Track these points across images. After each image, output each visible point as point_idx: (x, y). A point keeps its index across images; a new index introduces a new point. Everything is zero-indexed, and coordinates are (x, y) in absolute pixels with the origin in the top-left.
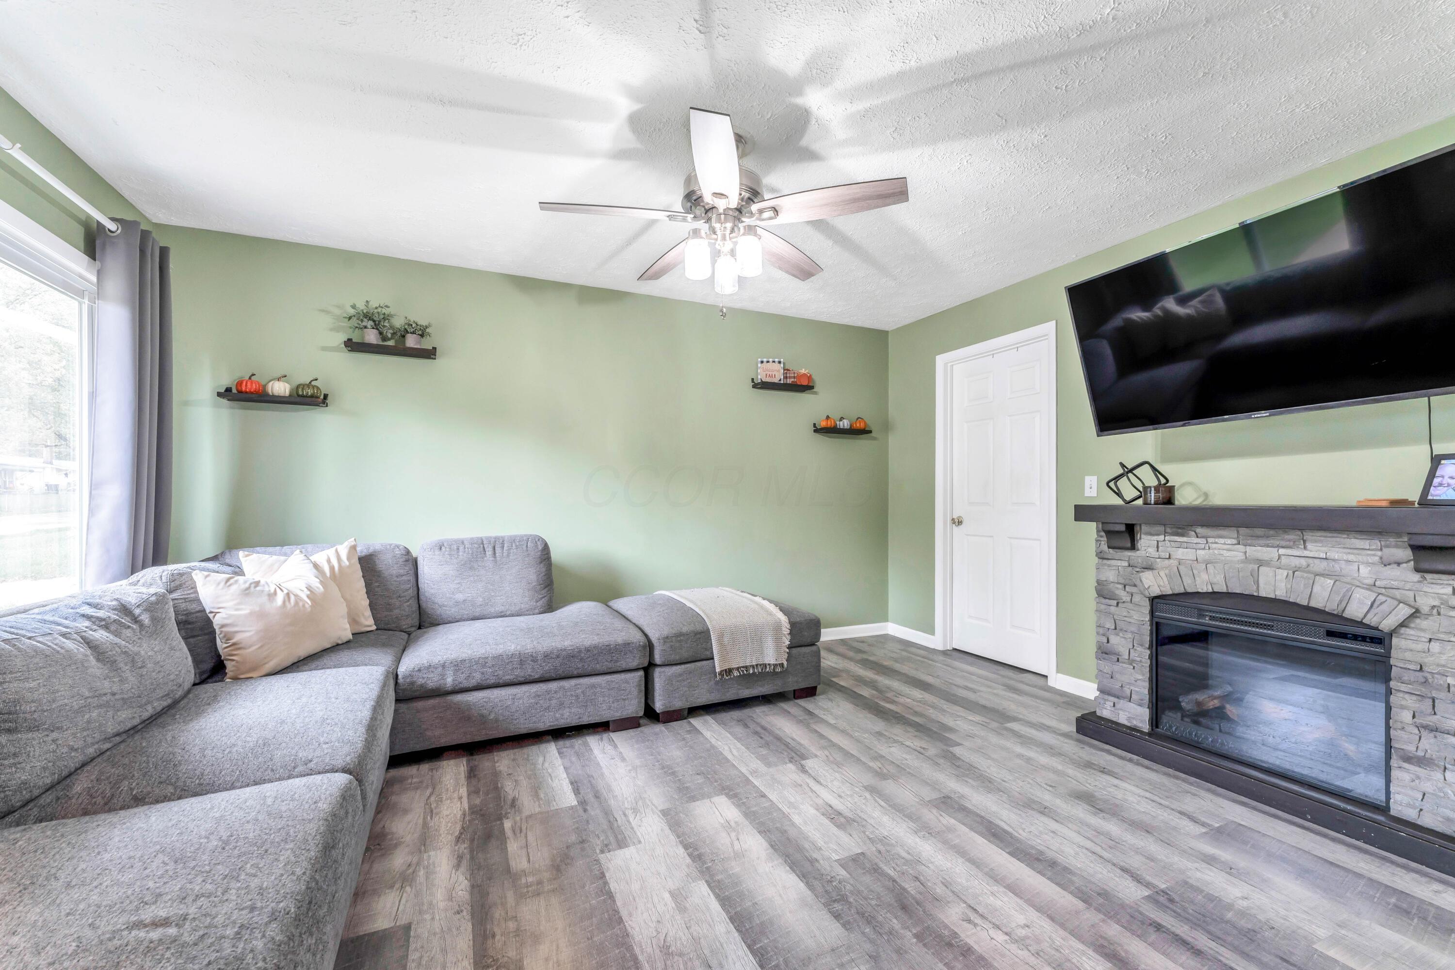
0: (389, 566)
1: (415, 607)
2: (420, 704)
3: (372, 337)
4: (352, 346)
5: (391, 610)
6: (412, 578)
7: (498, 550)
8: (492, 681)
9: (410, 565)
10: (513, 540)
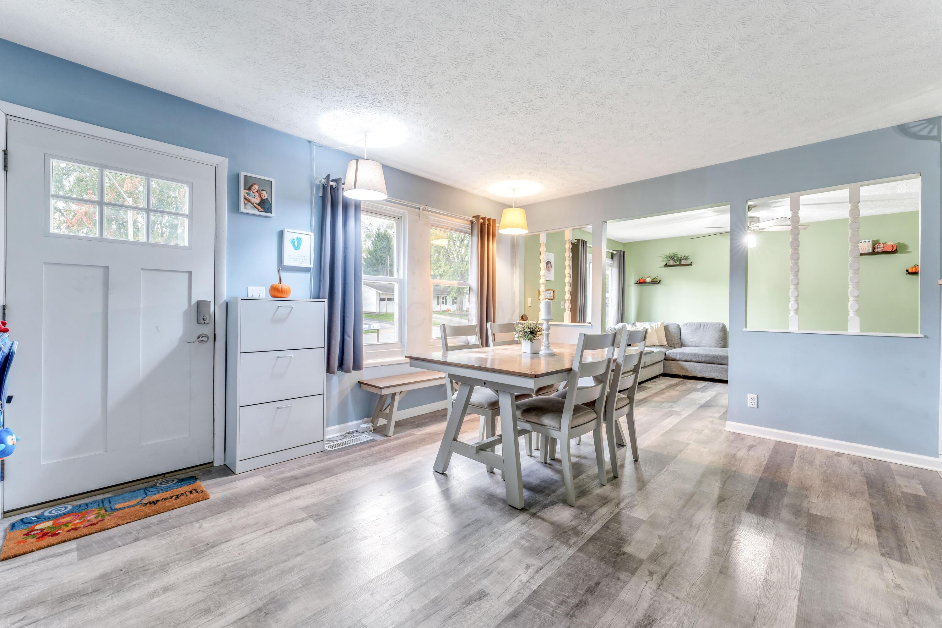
0: (672, 329)
1: (680, 341)
2: (671, 362)
3: (671, 263)
4: (666, 265)
5: (672, 341)
6: (679, 334)
7: (705, 327)
8: (690, 360)
9: (678, 329)
10: (711, 324)
